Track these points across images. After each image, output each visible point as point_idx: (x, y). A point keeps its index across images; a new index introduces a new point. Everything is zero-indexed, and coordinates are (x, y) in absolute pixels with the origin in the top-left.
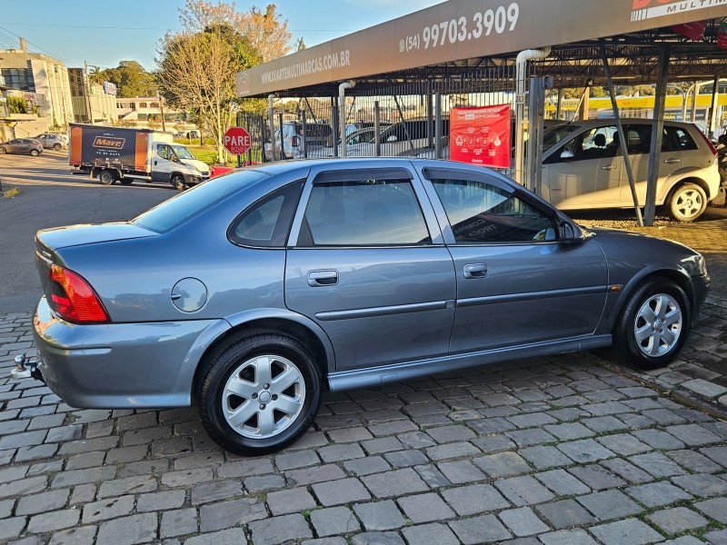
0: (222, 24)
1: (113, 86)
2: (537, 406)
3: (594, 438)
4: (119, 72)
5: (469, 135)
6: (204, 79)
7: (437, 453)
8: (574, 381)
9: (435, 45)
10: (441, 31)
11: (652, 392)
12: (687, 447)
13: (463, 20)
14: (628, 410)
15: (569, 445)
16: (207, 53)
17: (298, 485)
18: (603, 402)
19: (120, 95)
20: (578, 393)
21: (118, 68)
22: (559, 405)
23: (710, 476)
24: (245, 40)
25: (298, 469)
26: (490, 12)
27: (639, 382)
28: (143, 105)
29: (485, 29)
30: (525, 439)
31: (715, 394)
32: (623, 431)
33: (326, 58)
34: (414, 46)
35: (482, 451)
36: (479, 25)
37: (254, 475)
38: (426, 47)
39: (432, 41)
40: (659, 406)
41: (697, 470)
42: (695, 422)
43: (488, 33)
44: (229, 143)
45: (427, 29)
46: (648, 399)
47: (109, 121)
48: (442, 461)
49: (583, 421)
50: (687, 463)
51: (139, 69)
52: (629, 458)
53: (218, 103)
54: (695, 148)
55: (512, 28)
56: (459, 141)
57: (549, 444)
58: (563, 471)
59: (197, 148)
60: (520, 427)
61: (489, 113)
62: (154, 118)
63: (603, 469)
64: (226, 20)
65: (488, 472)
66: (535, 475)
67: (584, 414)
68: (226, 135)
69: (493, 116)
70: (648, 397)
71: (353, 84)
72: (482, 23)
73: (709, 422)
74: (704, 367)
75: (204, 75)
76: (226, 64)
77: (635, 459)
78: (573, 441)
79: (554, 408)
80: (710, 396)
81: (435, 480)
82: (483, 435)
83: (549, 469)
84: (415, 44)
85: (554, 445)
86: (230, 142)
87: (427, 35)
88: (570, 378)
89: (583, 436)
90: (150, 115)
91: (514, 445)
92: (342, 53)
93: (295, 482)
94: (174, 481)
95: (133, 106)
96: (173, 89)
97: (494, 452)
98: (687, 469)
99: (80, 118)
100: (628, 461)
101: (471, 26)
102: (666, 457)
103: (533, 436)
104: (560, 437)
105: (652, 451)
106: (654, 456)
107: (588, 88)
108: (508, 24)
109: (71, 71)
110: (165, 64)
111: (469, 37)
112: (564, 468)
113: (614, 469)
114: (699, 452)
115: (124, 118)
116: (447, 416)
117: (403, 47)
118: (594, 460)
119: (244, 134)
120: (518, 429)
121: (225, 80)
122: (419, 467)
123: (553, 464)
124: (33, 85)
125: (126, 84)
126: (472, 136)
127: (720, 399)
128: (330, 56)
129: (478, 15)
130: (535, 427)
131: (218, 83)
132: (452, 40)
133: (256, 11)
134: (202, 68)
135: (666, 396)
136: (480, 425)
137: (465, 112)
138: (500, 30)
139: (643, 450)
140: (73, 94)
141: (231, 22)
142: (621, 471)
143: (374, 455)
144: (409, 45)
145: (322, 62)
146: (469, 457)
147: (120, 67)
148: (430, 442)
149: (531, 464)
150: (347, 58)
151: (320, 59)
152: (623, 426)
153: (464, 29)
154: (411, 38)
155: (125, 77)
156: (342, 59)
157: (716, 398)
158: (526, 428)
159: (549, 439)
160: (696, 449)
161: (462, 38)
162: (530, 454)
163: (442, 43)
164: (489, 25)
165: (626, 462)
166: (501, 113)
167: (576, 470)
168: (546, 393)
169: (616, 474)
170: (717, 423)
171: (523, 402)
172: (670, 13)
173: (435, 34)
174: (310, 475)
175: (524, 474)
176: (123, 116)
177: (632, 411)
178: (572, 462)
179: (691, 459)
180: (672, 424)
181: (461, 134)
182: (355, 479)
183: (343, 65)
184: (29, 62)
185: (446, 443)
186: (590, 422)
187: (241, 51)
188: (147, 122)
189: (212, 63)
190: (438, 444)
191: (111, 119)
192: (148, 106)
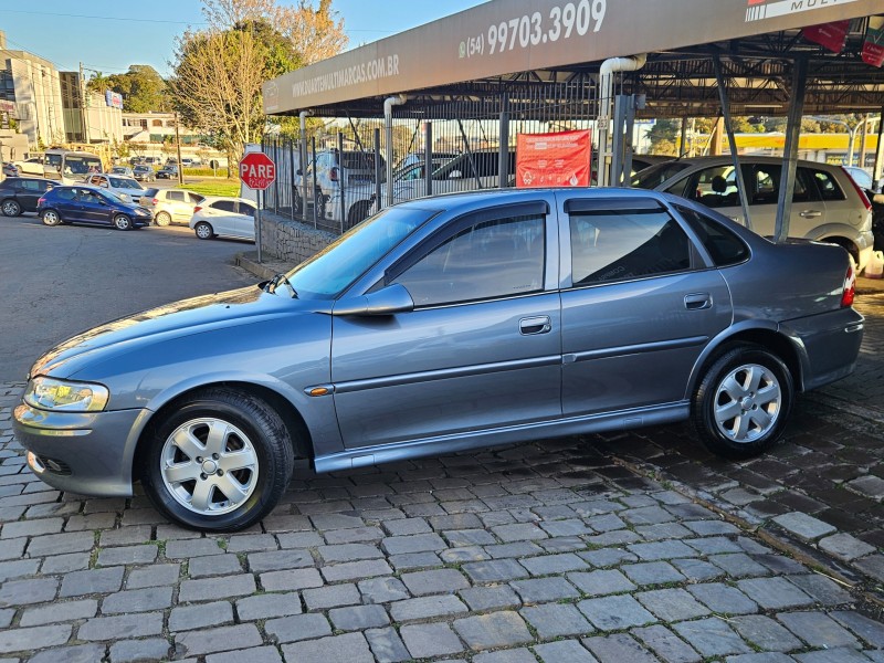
0: (258, 20)
1: (119, 97)
2: (568, 544)
3: (632, 593)
4: (128, 80)
5: (540, 170)
6: (229, 90)
7: (402, 611)
8: (629, 508)
9: (502, 49)
10: (510, 30)
11: (731, 529)
12: (761, 611)
13: (537, 16)
14: (691, 553)
15: (596, 603)
16: (235, 57)
17: (188, 654)
18: (660, 541)
19: (126, 109)
20: (630, 526)
21: (127, 75)
22: (598, 543)
23: (781, 656)
24: (286, 43)
25: (198, 629)
26: (570, 7)
27: (717, 513)
28: (158, 123)
29: (564, 29)
30: (536, 593)
31: (815, 534)
32: (676, 585)
33: (370, 64)
34: (476, 51)
35: (470, 609)
36: (557, 24)
37: (130, 638)
38: (492, 52)
39: (498, 44)
40: (736, 548)
41: (765, 646)
42: (780, 575)
43: (567, 35)
44: (246, 174)
45: (493, 28)
46: (724, 538)
47: (112, 142)
48: (408, 622)
49: (624, 567)
50: (754, 636)
51: (154, 76)
52: (673, 626)
53: (247, 122)
54: (842, 198)
55: (597, 29)
56: (528, 178)
57: (568, 601)
58: (576, 642)
59: (223, 181)
60: (535, 574)
61: (565, 142)
62: (171, 141)
63: (633, 641)
64: (264, 15)
65: (469, 641)
66: (536, 648)
67: (629, 557)
68: (243, 162)
69: (569, 145)
70: (725, 535)
71: (402, 100)
72: (561, 21)
73: (799, 574)
74: (809, 495)
75: (228, 85)
76: (259, 73)
77: (682, 628)
78: (602, 596)
79: (590, 547)
80: (808, 537)
81: (390, 651)
82: (479, 584)
83: (558, 638)
84: (478, 48)
85: (574, 602)
86: (249, 171)
87: (492, 37)
88: (624, 505)
89: (618, 590)
90: (166, 136)
91: (517, 601)
92: (390, 58)
93: (185, 650)
94: (8, 645)
95: (144, 124)
96: (189, 102)
97: (488, 611)
98: (751, 645)
99: (74, 137)
100: (672, 630)
101: (547, 25)
102: (727, 626)
103: (547, 589)
104: (585, 591)
105: (709, 616)
106: (710, 623)
107: (722, 119)
108: (593, 22)
109: (63, 75)
110: (180, 70)
111: (545, 40)
112: (578, 637)
113: (649, 642)
114: (776, 619)
115: (132, 140)
116: (438, 555)
117: (463, 52)
118: (625, 627)
119: (267, 162)
120: (531, 576)
121: (256, 92)
122: (373, 631)
123: (564, 631)
124: (13, 92)
125: (136, 94)
126: (543, 171)
127: (822, 543)
128: (375, 62)
129: (556, 10)
130: (556, 575)
131: (247, 97)
132: (524, 44)
133: (306, 6)
134: (226, 76)
135: (750, 535)
136: (480, 570)
137: (536, 139)
138: (582, 31)
139: (696, 614)
140: (66, 105)
141: (269, 18)
142: (659, 646)
143: (315, 611)
144: (471, 49)
145: (365, 69)
146: (449, 618)
147: (130, 73)
148: (401, 594)
149: (533, 630)
150: (396, 66)
151: (363, 65)
152: (680, 577)
153: (538, 28)
154: (473, 40)
155: (135, 87)
156: (390, 65)
157: (817, 540)
158: (542, 576)
159: (570, 592)
160: (773, 613)
161: (535, 41)
162: (535, 615)
163: (511, 47)
164: (569, 24)
165: (668, 631)
166: (579, 141)
167: (593, 642)
168: (587, 526)
169: (650, 649)
170: (811, 577)
171: (550, 537)
172: (794, 11)
173: (503, 35)
174: (209, 641)
175: (519, 645)
176: (131, 136)
177: (696, 555)
178: (592, 629)
179: (760, 628)
180: (747, 576)
181: (529, 168)
182: (273, 648)
183: (390, 73)
184: (8, 62)
185: (425, 595)
186: (634, 571)
187: (280, 55)
188: (161, 145)
189: (240, 71)
190: (412, 596)
191: (115, 141)
192: (164, 124)
